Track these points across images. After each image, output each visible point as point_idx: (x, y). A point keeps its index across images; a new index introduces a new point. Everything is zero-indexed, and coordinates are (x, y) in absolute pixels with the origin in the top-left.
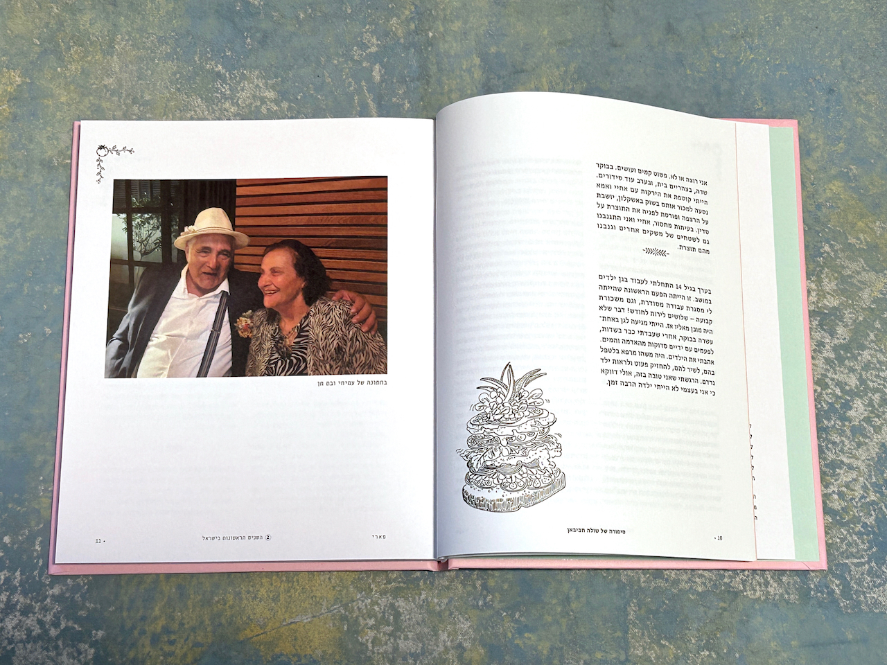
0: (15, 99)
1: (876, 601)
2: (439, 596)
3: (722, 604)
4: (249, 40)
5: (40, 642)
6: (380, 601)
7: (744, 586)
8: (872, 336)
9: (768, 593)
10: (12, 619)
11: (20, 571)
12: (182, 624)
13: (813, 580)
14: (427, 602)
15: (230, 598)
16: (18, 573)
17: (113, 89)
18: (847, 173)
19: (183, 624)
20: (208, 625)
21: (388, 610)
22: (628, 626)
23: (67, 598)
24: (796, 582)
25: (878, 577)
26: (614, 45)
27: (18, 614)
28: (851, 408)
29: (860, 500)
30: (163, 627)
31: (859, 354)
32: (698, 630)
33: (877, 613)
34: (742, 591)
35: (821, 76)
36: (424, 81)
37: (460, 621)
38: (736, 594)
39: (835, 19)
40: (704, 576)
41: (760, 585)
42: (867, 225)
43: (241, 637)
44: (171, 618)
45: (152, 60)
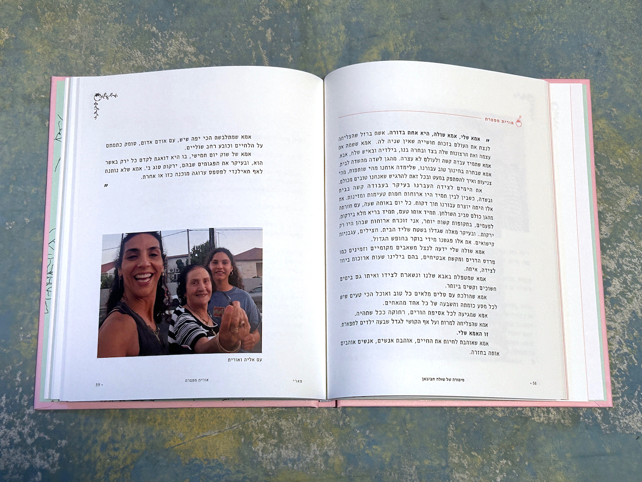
0: (4, 49)
1: (627, 425)
2: (311, 418)
3: (516, 426)
4: (176, 9)
5: (20, 448)
6: (268, 421)
7: (532, 413)
8: (626, 233)
9: (550, 418)
11: (6, 396)
14: (302, 422)
15: (159, 417)
16: (4, 397)
17: (76, 43)
18: (610, 113)
19: (125, 436)
20: (143, 437)
21: (274, 428)
22: (448, 442)
23: (40, 416)
25: (629, 408)
26: (442, 18)
27: (3, 427)
28: (610, 285)
29: (616, 352)
30: (109, 438)
31: (617, 246)
32: (499, 445)
33: (628, 434)
34: (530, 416)
35: (592, 43)
36: (303, 42)
37: (326, 436)
38: (526, 419)
41: (544, 413)
42: (624, 151)
43: (167, 446)
44: (116, 431)
45: (105, 22)
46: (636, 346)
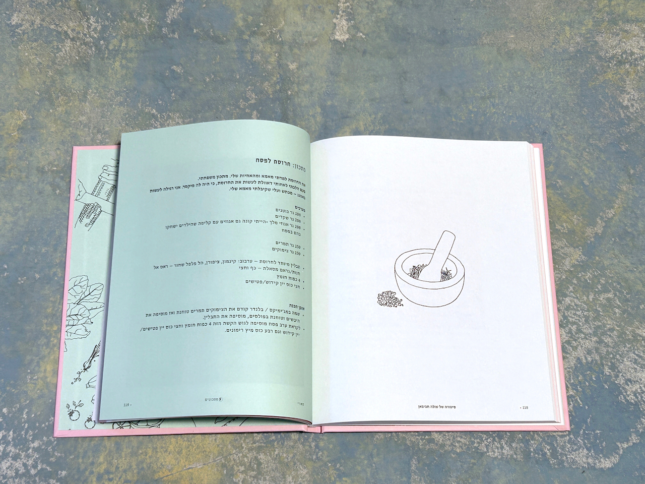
0: (22, 128)
1: (574, 461)
2: (287, 452)
3: (473, 461)
4: (173, 94)
5: (24, 478)
6: (248, 455)
7: (487, 449)
8: (571, 289)
9: (503, 453)
10: (6, 463)
11: (13, 431)
12: (117, 468)
13: (532, 446)
14: (279, 455)
15: (150, 452)
16: (11, 433)
17: (86, 123)
18: (556, 184)
19: (119, 468)
20: (135, 469)
21: (253, 461)
22: (411, 474)
23: (43, 449)
24: (521, 447)
25: (575, 444)
26: (407, 102)
27: (10, 459)
30: (105, 470)
32: (457, 478)
33: (574, 469)
34: (486, 452)
35: (538, 124)
37: (300, 469)
38: (482, 454)
39: (547, 87)
40: (461, 442)
41: (498, 449)
42: (568, 217)
43: (156, 477)
44: (110, 463)
45: (111, 106)
46: (580, 389)
